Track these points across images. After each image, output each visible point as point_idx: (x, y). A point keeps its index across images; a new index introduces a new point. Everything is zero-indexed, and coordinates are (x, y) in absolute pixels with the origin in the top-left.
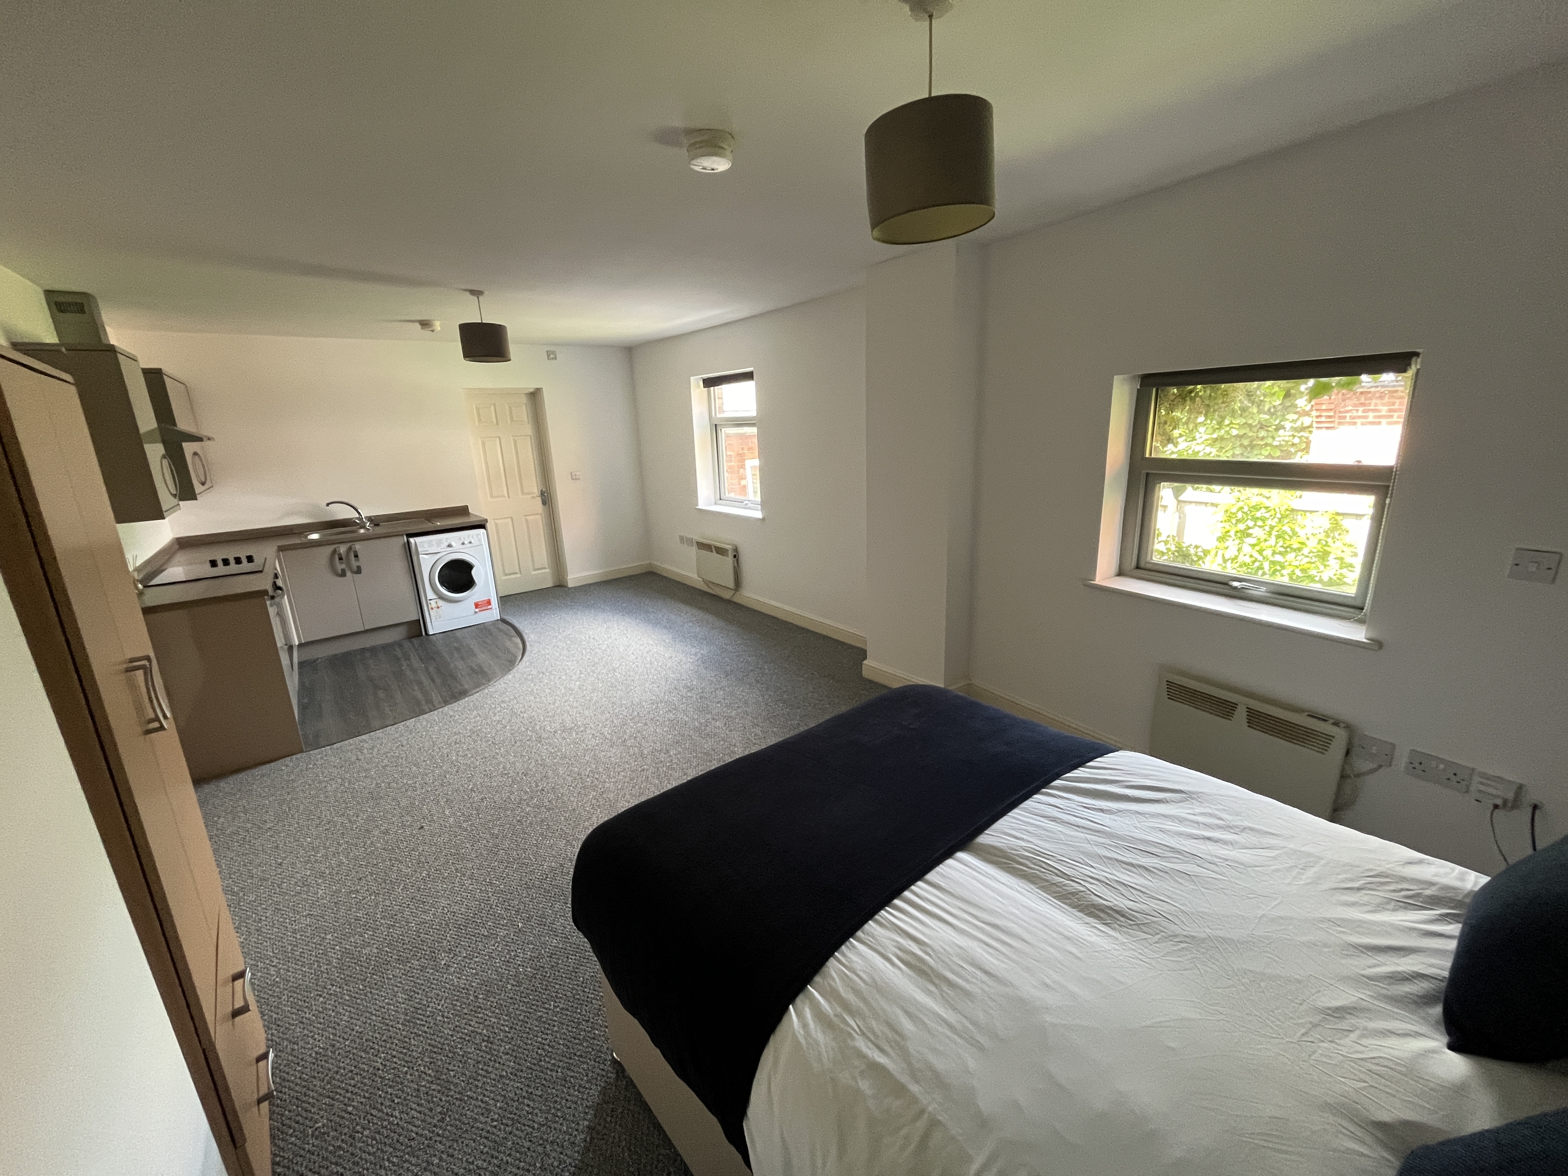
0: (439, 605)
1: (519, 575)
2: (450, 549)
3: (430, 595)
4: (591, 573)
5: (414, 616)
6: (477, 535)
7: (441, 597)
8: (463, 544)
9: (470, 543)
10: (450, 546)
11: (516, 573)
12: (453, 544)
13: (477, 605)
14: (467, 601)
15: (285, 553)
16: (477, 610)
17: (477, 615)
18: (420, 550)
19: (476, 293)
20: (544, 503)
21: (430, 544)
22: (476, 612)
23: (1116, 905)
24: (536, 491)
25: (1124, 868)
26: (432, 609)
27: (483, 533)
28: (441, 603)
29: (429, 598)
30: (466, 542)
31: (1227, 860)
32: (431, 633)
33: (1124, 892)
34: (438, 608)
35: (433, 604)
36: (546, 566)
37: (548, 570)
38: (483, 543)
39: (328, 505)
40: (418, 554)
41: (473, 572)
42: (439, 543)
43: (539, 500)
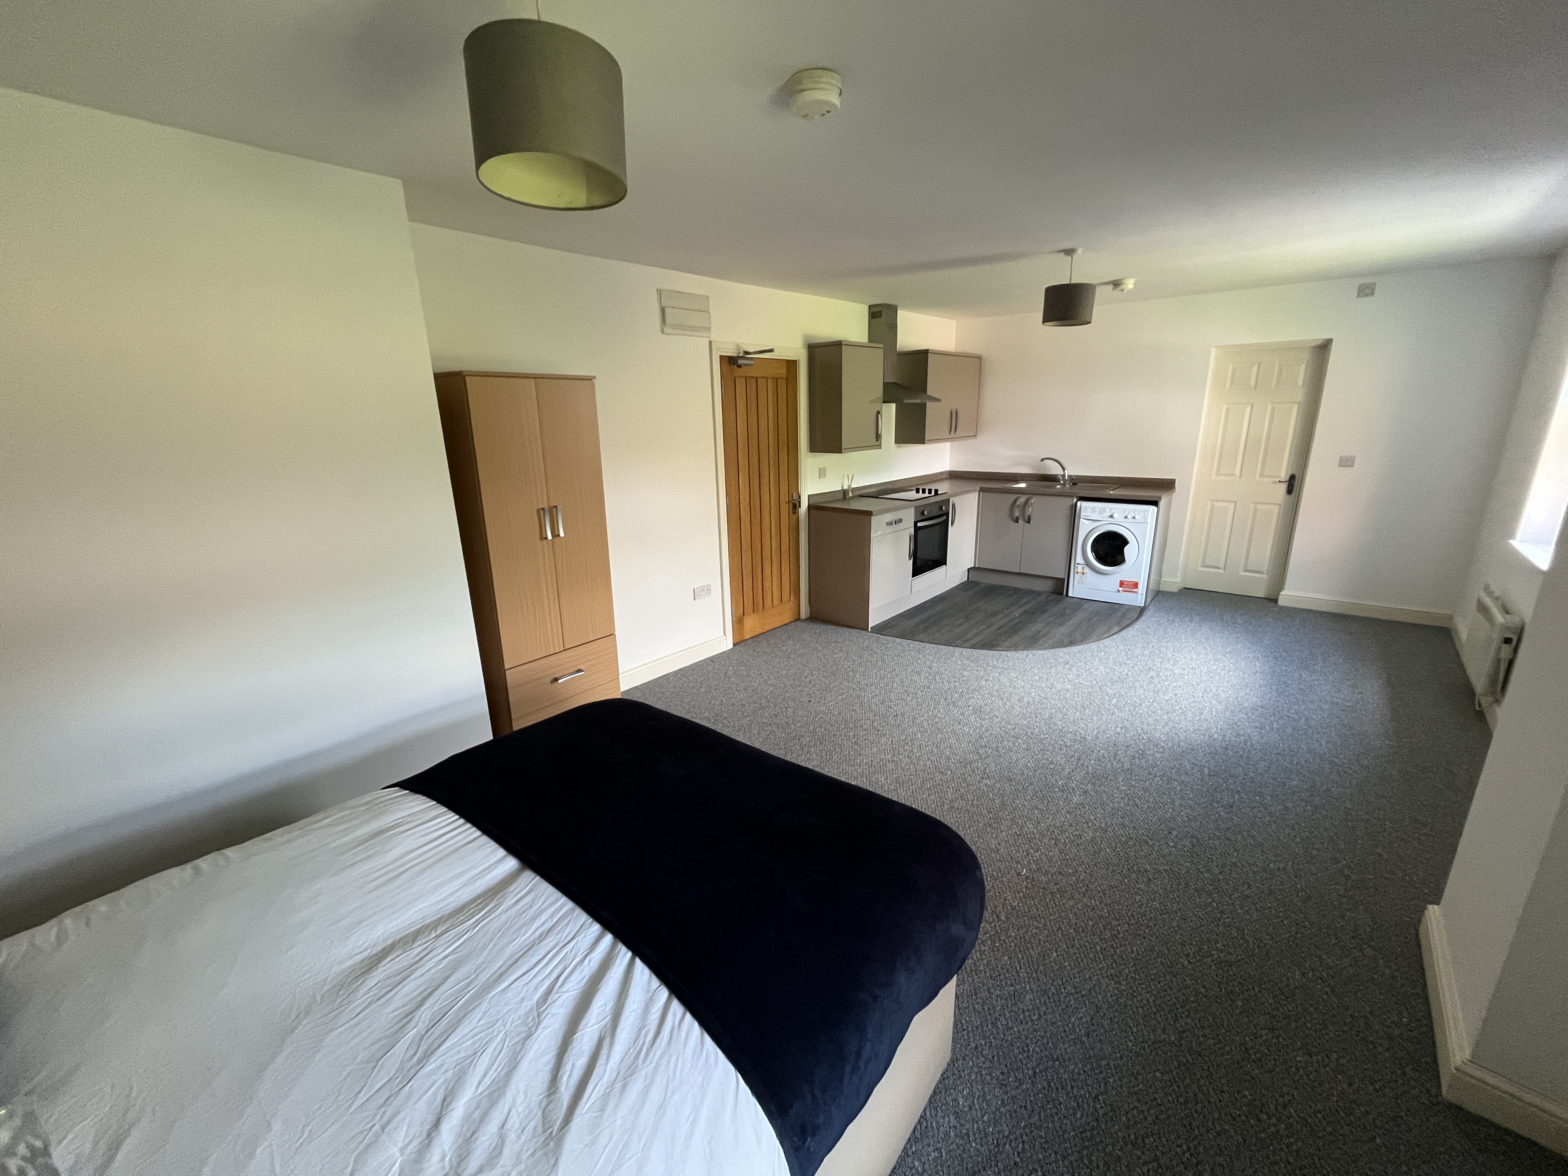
0: (1085, 572)
1: (1222, 571)
2: (1111, 519)
3: (1079, 559)
4: (1318, 596)
5: (1061, 575)
6: (1145, 511)
7: (1088, 564)
8: (1126, 517)
9: (1134, 518)
10: (1111, 516)
11: (1218, 568)
12: (1116, 516)
13: (1122, 584)
14: (1113, 576)
15: (985, 494)
16: (1121, 589)
17: (1119, 593)
18: (1082, 514)
19: (1069, 252)
20: (1290, 491)
21: (1093, 510)
22: (1119, 591)
23: (377, 969)
24: (1284, 475)
25: (426, 989)
26: (1077, 573)
27: (1153, 510)
28: (1087, 570)
29: (1077, 562)
30: (1129, 517)
31: (383, 1128)
32: (1070, 594)
33: (391, 980)
34: (1083, 573)
35: (1080, 569)
36: (1265, 569)
37: (1265, 576)
38: (1149, 521)
39: (1043, 460)
40: (1079, 518)
41: (1126, 549)
42: (1102, 511)
43: (1284, 487)
